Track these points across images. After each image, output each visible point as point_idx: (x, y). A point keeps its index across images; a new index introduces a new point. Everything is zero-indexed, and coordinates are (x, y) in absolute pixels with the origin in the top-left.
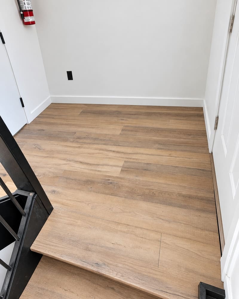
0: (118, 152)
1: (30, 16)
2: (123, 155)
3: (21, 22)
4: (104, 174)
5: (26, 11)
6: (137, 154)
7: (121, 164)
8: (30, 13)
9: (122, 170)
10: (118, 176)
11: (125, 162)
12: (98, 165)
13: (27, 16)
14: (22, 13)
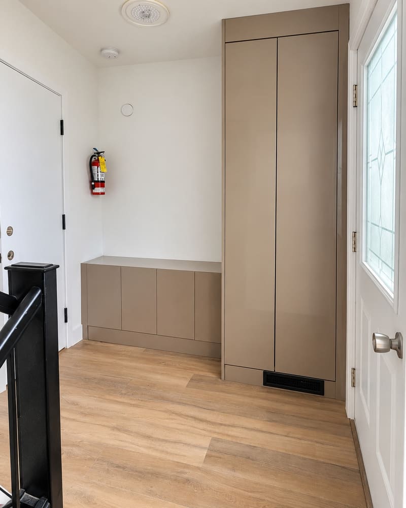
0: (201, 420)
1: (101, 187)
2: (210, 427)
3: (90, 191)
4: (176, 460)
5: (98, 181)
6: (233, 426)
7: (206, 443)
8: (102, 184)
9: (207, 456)
10: (200, 465)
11: (214, 439)
12: (166, 441)
13: (98, 187)
14: (93, 183)
